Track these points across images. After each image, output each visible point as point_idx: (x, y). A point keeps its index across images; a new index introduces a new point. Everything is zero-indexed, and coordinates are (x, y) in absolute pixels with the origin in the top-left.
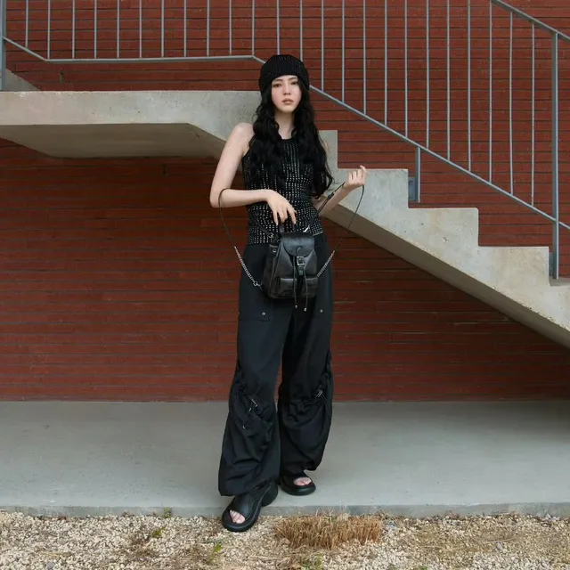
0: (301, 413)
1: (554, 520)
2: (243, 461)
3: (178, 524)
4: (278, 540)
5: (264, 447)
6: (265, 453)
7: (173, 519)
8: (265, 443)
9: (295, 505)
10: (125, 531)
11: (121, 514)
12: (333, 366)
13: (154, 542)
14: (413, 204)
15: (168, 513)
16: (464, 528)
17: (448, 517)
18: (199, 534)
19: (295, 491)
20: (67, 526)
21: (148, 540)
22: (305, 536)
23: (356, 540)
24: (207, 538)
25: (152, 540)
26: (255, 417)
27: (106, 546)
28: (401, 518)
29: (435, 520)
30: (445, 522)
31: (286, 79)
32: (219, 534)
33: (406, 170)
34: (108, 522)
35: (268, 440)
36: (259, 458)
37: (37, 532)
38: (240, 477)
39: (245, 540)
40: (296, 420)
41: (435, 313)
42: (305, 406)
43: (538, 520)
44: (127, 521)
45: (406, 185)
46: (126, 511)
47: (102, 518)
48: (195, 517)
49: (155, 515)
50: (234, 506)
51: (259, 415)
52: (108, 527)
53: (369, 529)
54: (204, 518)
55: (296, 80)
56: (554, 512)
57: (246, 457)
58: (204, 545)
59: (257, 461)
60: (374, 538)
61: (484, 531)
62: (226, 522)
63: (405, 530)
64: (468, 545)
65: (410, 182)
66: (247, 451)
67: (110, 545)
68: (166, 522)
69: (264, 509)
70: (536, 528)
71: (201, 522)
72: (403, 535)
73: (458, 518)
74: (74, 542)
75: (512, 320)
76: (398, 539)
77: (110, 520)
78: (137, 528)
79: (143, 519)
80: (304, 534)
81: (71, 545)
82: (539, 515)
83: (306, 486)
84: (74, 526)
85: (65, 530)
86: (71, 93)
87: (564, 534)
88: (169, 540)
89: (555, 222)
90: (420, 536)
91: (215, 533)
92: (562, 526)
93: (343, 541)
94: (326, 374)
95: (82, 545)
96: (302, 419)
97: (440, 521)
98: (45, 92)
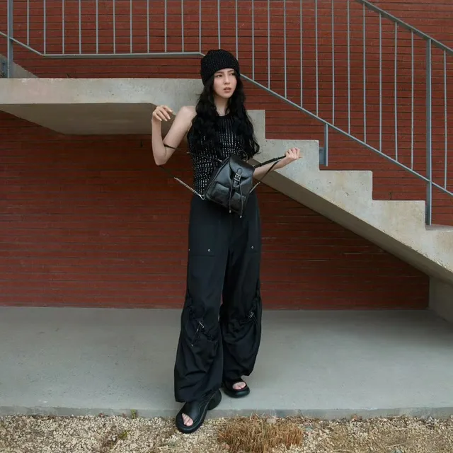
0: (237, 331)
1: (436, 422)
2: (192, 373)
3: (141, 424)
4: (220, 444)
5: (211, 361)
6: (211, 366)
7: (138, 419)
8: (211, 357)
9: (234, 409)
10: (99, 431)
11: (98, 414)
12: (262, 292)
13: (121, 445)
14: (322, 167)
15: (134, 415)
16: (367, 431)
17: (353, 420)
18: (158, 435)
19: (234, 394)
20: (54, 426)
21: (116, 441)
22: (241, 442)
23: (283, 445)
24: (163, 439)
25: (119, 442)
26: (202, 337)
27: (82, 447)
28: (316, 420)
29: (344, 422)
30: (351, 425)
31: (226, 71)
32: (173, 436)
33: (318, 141)
34: (87, 422)
35: (214, 354)
36: (206, 370)
37: (29, 431)
38: (191, 386)
39: (194, 443)
40: (234, 337)
41: (332, 246)
42: (241, 325)
43: (424, 423)
44: (101, 421)
45: (317, 152)
46: (101, 412)
47: (82, 417)
48: (156, 418)
49: (124, 416)
50: (186, 410)
51: (206, 335)
52: (86, 427)
53: (293, 436)
54: (163, 419)
55: (233, 72)
56: (435, 415)
57: (196, 369)
58: (160, 448)
59: (204, 372)
60: (297, 443)
61: (383, 433)
62: (179, 425)
63: (321, 434)
64: (372, 449)
65: (320, 151)
66: (196, 365)
67: (85, 447)
68: (132, 423)
69: (210, 413)
70: (423, 431)
71: (160, 423)
72: (320, 439)
73: (361, 420)
74: (56, 443)
75: (385, 251)
76: (317, 443)
77: (89, 419)
78: (109, 429)
79: (114, 420)
80: (241, 441)
81: (54, 446)
82: (423, 417)
83: (242, 390)
84: (60, 425)
85: (51, 429)
86: (61, 79)
87: (446, 437)
88: (133, 442)
89: (428, 182)
90: (333, 439)
91: (171, 435)
92: (443, 428)
93: (273, 447)
94: (257, 299)
95: (62, 447)
96: (238, 335)
97: (347, 424)
98: (41, 79)
